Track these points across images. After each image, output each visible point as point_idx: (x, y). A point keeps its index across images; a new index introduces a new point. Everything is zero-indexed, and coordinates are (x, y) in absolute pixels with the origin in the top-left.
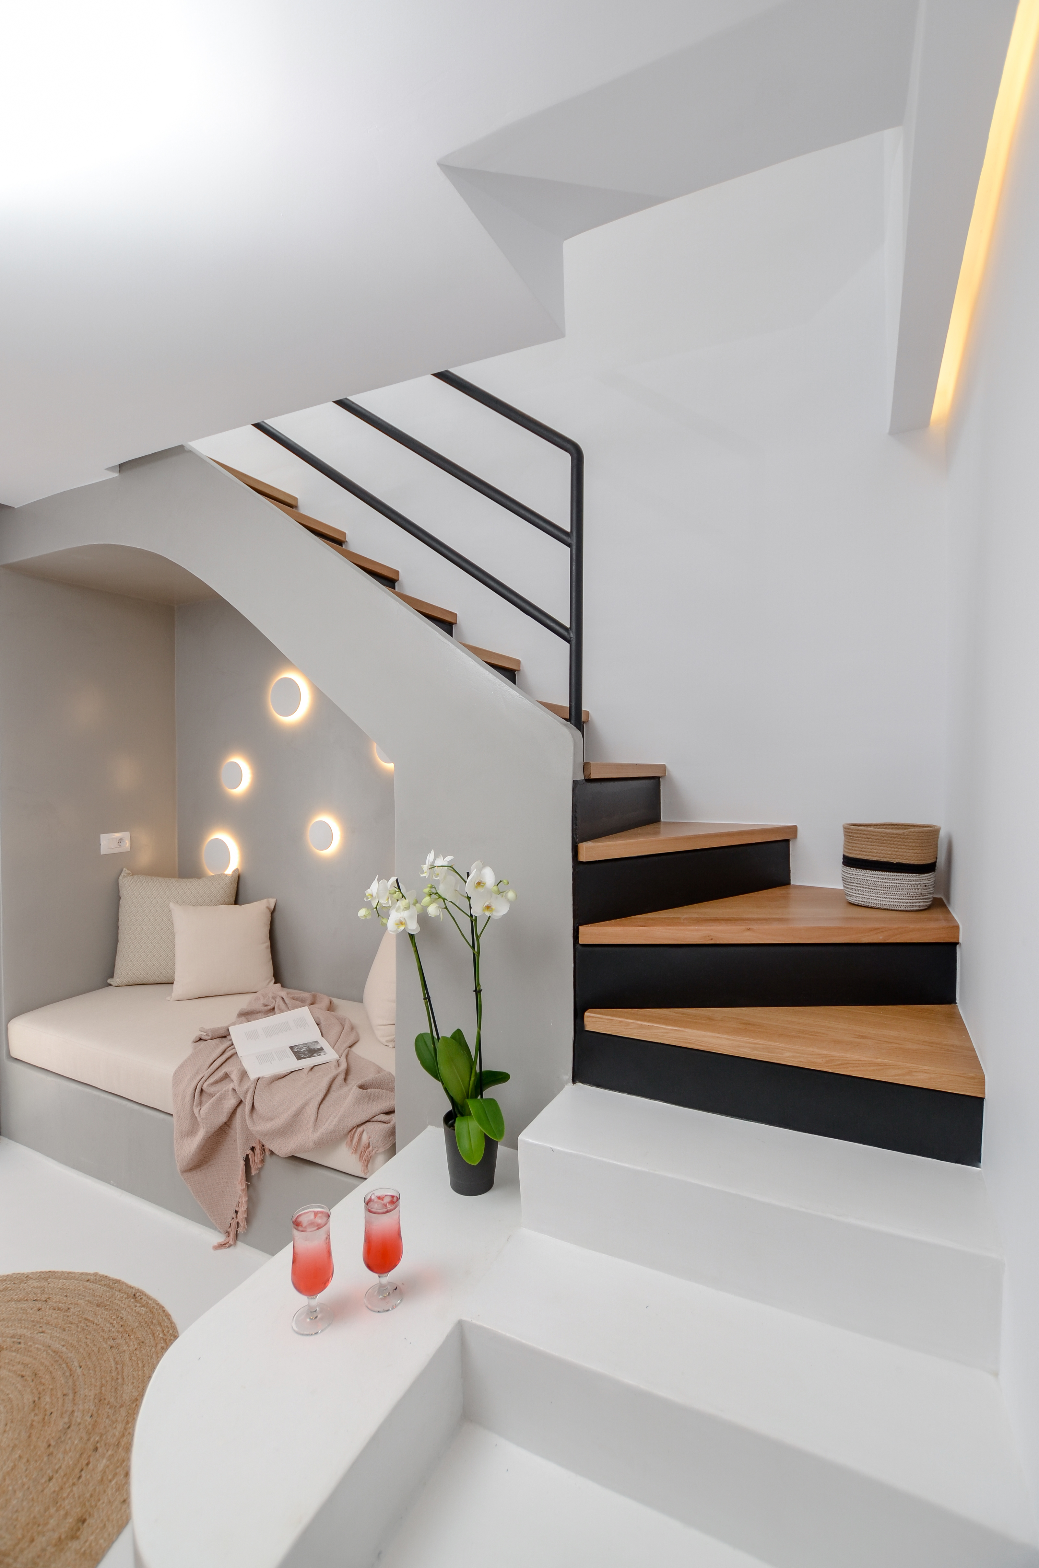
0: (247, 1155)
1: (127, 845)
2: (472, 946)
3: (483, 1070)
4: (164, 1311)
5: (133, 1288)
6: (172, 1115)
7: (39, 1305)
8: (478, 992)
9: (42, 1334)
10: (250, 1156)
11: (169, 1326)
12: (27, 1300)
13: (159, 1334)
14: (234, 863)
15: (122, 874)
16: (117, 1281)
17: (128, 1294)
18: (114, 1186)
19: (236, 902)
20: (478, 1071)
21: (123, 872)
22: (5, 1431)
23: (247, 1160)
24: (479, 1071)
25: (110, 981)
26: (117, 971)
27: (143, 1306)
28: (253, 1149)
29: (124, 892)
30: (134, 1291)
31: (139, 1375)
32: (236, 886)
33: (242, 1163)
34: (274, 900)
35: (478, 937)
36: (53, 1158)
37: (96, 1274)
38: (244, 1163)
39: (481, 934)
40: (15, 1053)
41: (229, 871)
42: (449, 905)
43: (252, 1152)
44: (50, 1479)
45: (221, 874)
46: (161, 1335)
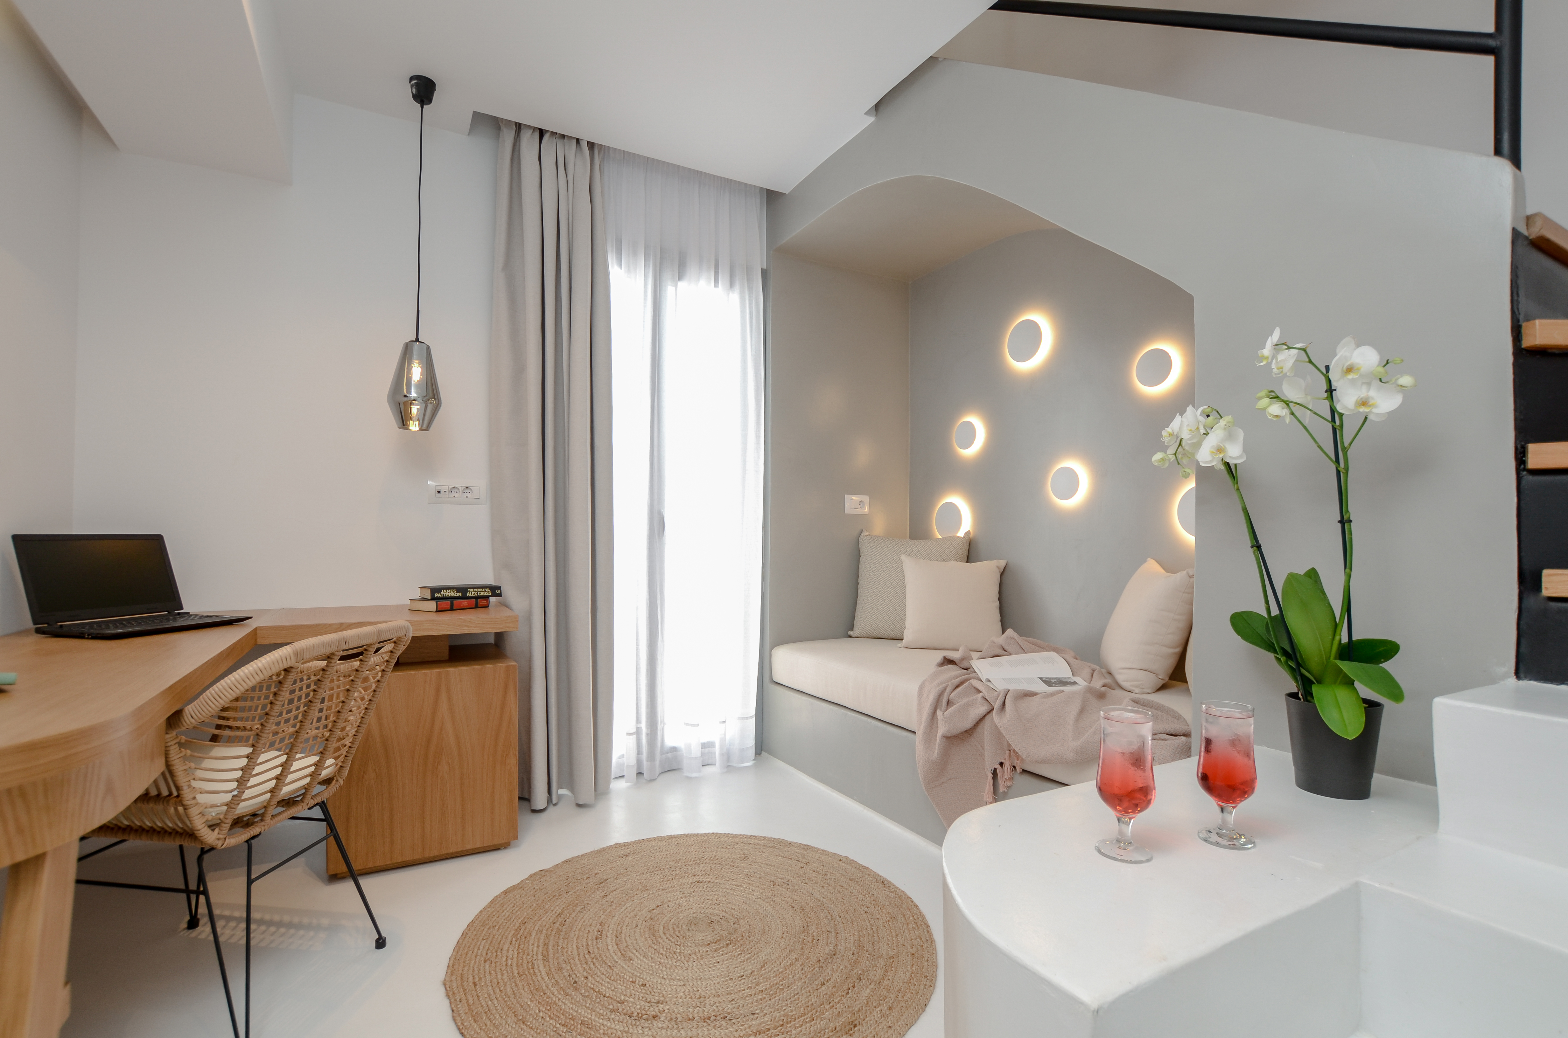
0: (995, 769)
1: (866, 510)
2: (1334, 459)
3: (1354, 638)
4: (912, 902)
5: (881, 876)
6: (915, 733)
7: (802, 865)
8: (1344, 522)
9: (805, 884)
10: (998, 771)
11: (919, 914)
12: (791, 859)
13: (909, 917)
14: (966, 525)
15: (862, 534)
16: (866, 868)
17: (876, 879)
18: (857, 801)
19: (968, 560)
20: (1345, 640)
21: (863, 532)
22: (782, 937)
23: (995, 773)
24: (1347, 640)
25: (850, 633)
26: (857, 623)
27: (892, 892)
28: (1001, 764)
29: (864, 550)
30: (882, 879)
31: (893, 940)
32: (967, 549)
33: (990, 775)
34: (1006, 561)
35: (1345, 450)
36: (804, 773)
37: (847, 858)
38: (992, 775)
39: (1350, 444)
40: (777, 678)
41: (961, 534)
42: (1295, 408)
43: (1000, 767)
44: (823, 984)
45: (952, 537)
46: (911, 918)
